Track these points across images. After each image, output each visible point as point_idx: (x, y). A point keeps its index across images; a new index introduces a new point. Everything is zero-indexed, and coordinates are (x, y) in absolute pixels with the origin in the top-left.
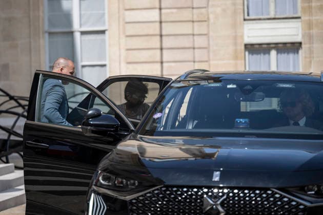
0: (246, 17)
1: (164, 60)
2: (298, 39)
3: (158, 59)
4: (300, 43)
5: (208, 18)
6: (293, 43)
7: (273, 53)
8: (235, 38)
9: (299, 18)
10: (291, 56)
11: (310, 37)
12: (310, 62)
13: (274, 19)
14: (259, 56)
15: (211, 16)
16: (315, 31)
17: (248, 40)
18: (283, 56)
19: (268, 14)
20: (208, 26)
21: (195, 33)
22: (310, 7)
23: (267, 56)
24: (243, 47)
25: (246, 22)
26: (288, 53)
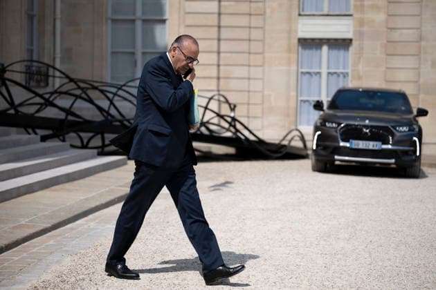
0: (302, 13)
1: (222, 50)
2: (349, 36)
3: (215, 49)
4: (351, 40)
5: (265, 12)
6: (344, 40)
7: (325, 48)
8: (290, 32)
9: (351, 15)
10: (342, 52)
11: (361, 34)
12: (360, 58)
13: (328, 15)
14: (311, 51)
15: (268, 11)
16: (366, 28)
17: (302, 35)
18: (335, 53)
19: (322, 10)
20: (264, 20)
21: (252, 25)
22: (362, 6)
23: (319, 51)
24: (296, 41)
25: (300, 17)
26: (339, 49)
